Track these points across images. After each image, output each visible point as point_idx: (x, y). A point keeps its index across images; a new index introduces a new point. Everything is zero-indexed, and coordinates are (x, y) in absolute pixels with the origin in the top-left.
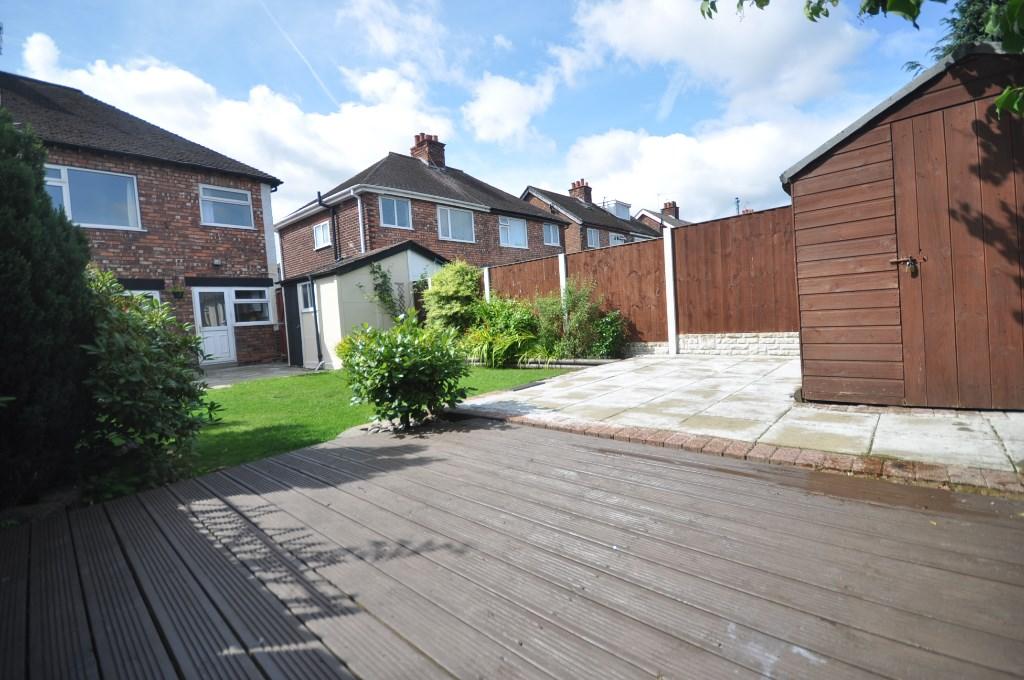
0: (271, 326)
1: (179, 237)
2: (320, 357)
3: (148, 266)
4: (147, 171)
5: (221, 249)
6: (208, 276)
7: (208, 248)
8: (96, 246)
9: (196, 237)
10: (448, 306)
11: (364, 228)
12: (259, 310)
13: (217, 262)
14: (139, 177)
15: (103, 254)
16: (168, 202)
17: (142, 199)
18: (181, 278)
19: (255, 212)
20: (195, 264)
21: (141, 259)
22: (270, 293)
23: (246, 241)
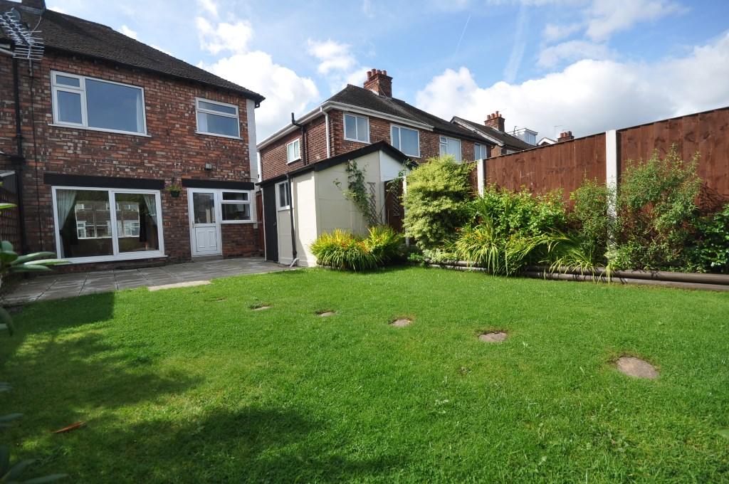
0: (251, 225)
1: (178, 143)
2: (295, 254)
3: (151, 168)
4: (153, 83)
5: (212, 155)
6: (201, 179)
7: (201, 154)
8: (108, 148)
9: (192, 143)
10: (436, 203)
11: (330, 141)
12: (243, 210)
13: (208, 166)
14: (146, 88)
15: (113, 155)
16: (170, 112)
17: (148, 108)
18: (179, 179)
19: (241, 124)
20: (191, 168)
21: (146, 161)
22: (251, 195)
23: (233, 149)
